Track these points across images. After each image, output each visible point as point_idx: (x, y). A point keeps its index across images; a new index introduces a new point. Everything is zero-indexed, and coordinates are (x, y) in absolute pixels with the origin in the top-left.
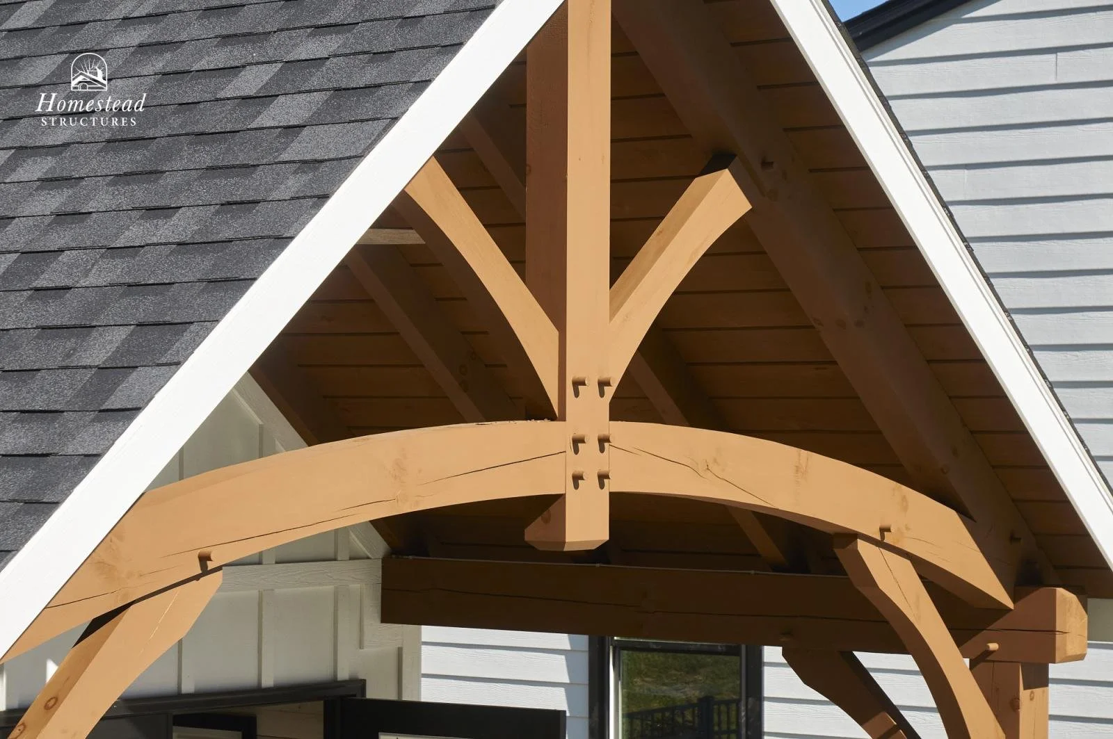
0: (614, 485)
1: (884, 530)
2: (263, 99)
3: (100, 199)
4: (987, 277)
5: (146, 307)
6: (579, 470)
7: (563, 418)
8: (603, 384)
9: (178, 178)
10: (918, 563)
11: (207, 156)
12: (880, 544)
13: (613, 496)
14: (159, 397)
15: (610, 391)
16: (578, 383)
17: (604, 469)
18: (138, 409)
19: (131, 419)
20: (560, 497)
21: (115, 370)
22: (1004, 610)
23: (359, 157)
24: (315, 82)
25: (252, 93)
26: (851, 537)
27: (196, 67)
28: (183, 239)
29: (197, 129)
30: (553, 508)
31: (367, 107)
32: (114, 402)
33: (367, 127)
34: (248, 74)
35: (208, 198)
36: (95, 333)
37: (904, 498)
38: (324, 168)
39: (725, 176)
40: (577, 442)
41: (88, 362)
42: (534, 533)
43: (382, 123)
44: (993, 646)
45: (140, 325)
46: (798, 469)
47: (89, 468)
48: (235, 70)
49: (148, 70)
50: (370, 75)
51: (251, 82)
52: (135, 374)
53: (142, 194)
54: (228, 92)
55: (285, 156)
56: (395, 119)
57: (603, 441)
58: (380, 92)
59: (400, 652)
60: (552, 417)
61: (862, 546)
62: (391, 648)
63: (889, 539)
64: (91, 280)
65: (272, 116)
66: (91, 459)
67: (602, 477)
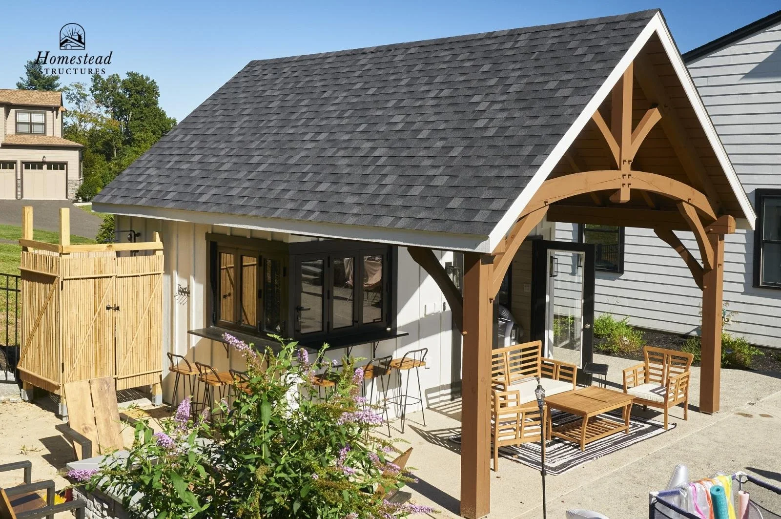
0: (632, 187)
1: (689, 199)
2: (556, 90)
3: (517, 115)
4: (718, 135)
5: (536, 141)
6: (624, 183)
7: (620, 170)
8: (629, 161)
9: (538, 109)
10: (696, 208)
11: (544, 104)
12: (688, 203)
13: (631, 189)
14: (545, 162)
15: (631, 163)
16: (624, 161)
17: (629, 182)
18: (540, 166)
19: (539, 168)
20: (620, 189)
21: (531, 156)
22: (715, 220)
23: (586, 104)
24: (569, 85)
25: (553, 88)
26: (681, 201)
27: (536, 81)
28: (542, 124)
29: (540, 97)
30: (617, 192)
31: (586, 92)
32: (533, 164)
33: (587, 97)
34: (551, 83)
35: (546, 114)
36: (524, 147)
37: (693, 192)
38: (576, 107)
39: (656, 109)
40: (624, 175)
41: (524, 154)
42: (612, 198)
43: (590, 96)
44: (711, 230)
45: (536, 145)
46: (670, 183)
47: (530, 179)
48: (546, 82)
49: (522, 82)
50: (584, 84)
51: (552, 85)
52: (537, 157)
53: (528, 113)
54: (546, 88)
55: (566, 104)
56: (594, 95)
57: (629, 175)
58: (588, 88)
59: (551, 228)
60: (617, 169)
61: (684, 203)
62: (548, 228)
63: (690, 202)
64: (519, 134)
65: (560, 94)
66: (531, 177)
67: (629, 184)
